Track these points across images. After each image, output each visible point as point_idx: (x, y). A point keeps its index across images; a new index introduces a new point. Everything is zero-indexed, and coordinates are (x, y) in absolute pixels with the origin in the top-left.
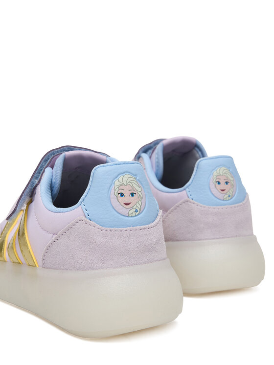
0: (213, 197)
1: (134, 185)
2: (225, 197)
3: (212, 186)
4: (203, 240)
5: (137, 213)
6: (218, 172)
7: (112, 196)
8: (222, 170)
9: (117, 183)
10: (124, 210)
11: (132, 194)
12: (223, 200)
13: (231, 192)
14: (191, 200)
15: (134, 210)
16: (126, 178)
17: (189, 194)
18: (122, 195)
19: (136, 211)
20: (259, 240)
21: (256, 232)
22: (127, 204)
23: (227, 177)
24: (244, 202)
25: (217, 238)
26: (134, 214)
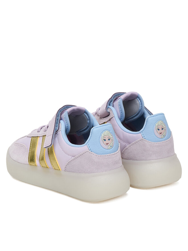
0: (156, 137)
1: (110, 135)
2: (162, 137)
3: (155, 131)
4: (151, 160)
5: (111, 148)
6: (158, 123)
7: (101, 141)
8: (160, 122)
9: (103, 135)
10: (106, 147)
11: (109, 139)
12: (161, 138)
13: (165, 134)
14: (144, 139)
15: (110, 146)
16: (106, 133)
17: (143, 135)
18: (105, 140)
19: (111, 146)
20: (178, 156)
21: (176, 152)
22: (107, 144)
23: (163, 126)
24: (171, 138)
25: (159, 159)
26: (110, 148)
